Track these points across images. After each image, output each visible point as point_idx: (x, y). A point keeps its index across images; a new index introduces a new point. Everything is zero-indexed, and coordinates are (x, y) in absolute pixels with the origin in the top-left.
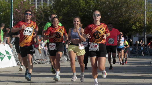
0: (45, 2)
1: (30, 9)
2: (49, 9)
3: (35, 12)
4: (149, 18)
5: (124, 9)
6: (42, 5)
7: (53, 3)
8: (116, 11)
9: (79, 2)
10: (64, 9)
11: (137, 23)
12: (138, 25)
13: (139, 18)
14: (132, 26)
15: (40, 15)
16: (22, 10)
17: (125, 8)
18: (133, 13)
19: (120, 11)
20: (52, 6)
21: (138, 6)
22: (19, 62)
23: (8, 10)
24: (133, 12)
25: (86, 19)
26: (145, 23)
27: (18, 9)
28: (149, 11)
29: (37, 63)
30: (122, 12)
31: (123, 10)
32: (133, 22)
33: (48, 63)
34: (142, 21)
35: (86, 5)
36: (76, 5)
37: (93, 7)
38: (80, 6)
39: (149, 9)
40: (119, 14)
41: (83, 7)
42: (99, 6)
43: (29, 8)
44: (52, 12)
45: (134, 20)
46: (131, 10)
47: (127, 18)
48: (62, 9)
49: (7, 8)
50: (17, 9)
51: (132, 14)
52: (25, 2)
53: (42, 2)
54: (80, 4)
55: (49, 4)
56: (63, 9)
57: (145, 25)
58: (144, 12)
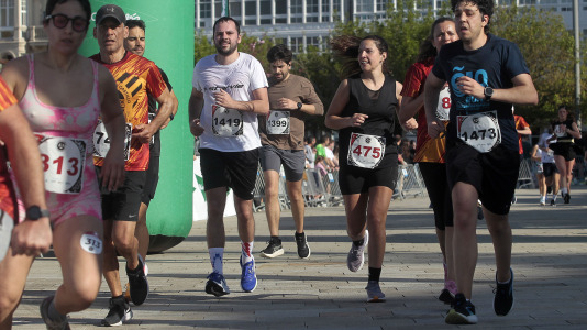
2: (323, 61)
6: (305, 52)
9: (404, 43)
11: (557, 95)
12: (558, 99)
13: (560, 82)
14: (543, 105)
18: (545, 69)
21: (558, 51)
24: (546, 66)
26: (578, 96)
33: (325, 205)
34: (569, 91)
38: (405, 54)
41: (412, 55)
45: (547, 87)
46: (540, 62)
52: (260, 44)
53: (305, 45)
54: (406, 47)
55: (324, 50)
57: (576, 99)
58: (575, 65)
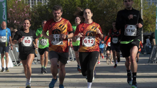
0: (39, 1)
1: (25, 9)
3: (30, 12)
4: (145, 16)
7: (48, 2)
8: (112, 10)
9: (75, 1)
15: (35, 15)
16: (16, 10)
17: (121, 6)
20: (47, 5)
22: (15, 63)
27: (13, 8)
28: (145, 9)
31: (119, 9)
35: (82, 3)
36: (72, 3)
38: (75, 5)
39: (145, 7)
41: (78, 6)
42: (94, 4)
43: (24, 7)
44: (48, 11)
50: (11, 8)
52: (20, 1)
53: (37, 2)
55: (44, 4)
58: (141, 10)
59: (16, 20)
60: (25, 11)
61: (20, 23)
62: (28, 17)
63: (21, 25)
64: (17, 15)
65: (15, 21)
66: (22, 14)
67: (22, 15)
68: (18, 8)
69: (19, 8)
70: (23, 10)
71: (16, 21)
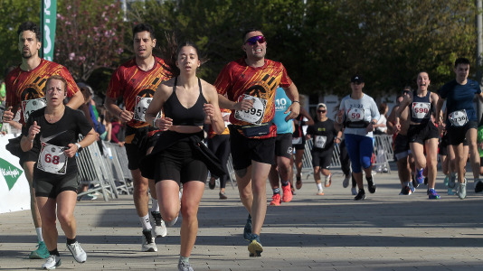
1: (103, 16)
2: (164, 12)
3: (121, 25)
5: (410, 11)
8: (384, 17)
10: (215, 11)
11: (453, 54)
13: (458, 38)
14: (437, 66)
16: (76, 17)
17: (413, 7)
18: (439, 21)
19: (397, 17)
20: (175, 2)
23: (34, 16)
24: (440, 17)
25: (285, 44)
26: (480, 55)
27: (65, 13)
29: (126, 193)
30: (402, 20)
31: (408, 14)
32: (440, 52)
34: (469, 49)
37: (309, 6)
38: (266, 3)
40: (392, 26)
41: (275, 4)
43: (101, 10)
44: (177, 21)
45: (442, 44)
46: (433, 13)
47: (420, 40)
48: (206, 12)
49: (29, 10)
51: (435, 26)
56: (212, 13)
57: (478, 60)
58: (476, 17)
59: (75, 52)
60: (105, 22)
61: (88, 61)
62: (114, 41)
63: (90, 67)
64: (79, 33)
65: (73, 54)
66: (93, 30)
67: (95, 33)
68: (80, 12)
69: (85, 12)
70: (99, 20)
71: (76, 55)
